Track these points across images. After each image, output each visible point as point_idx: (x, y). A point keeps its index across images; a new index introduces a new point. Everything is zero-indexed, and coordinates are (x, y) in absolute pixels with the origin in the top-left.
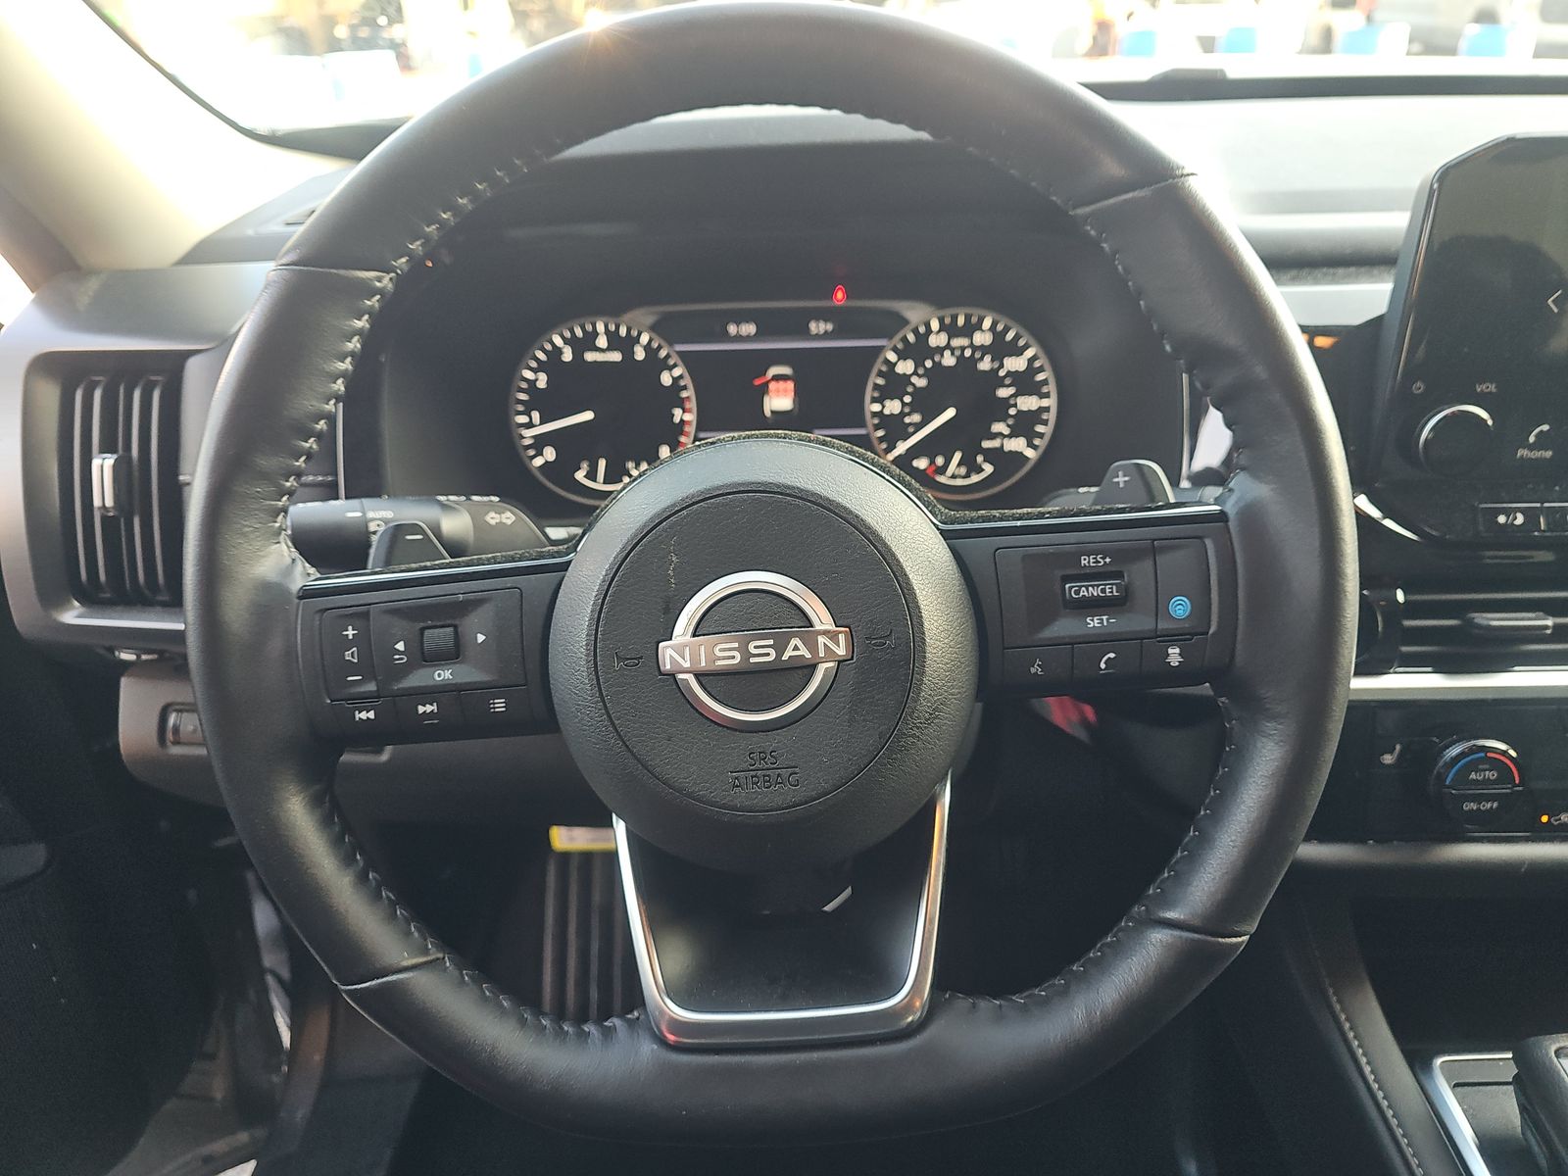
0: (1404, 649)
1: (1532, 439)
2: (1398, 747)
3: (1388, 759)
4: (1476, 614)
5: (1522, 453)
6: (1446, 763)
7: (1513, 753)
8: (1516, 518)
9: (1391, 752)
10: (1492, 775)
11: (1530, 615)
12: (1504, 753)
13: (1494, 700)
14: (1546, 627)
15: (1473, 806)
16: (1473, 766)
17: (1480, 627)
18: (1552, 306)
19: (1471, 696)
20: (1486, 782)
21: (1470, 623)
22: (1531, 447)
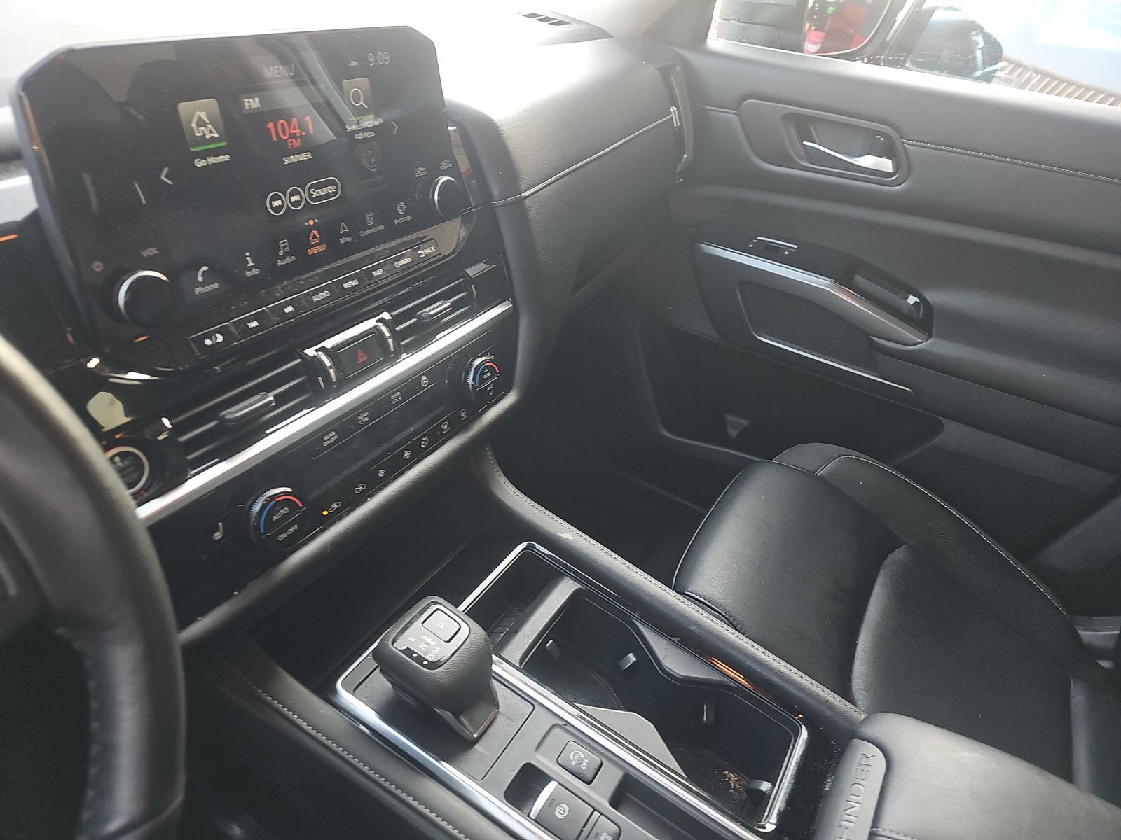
0: (190, 457)
1: (200, 279)
2: (220, 524)
3: (218, 536)
4: (225, 412)
5: (198, 290)
6: (256, 517)
7: (289, 490)
8: (216, 338)
9: (217, 530)
10: (285, 511)
11: (257, 397)
12: (285, 493)
13: (263, 461)
14: (270, 402)
15: (284, 535)
16: (272, 512)
17: (230, 420)
18: (166, 180)
19: (248, 467)
20: (284, 516)
21: (223, 421)
22: (203, 285)
